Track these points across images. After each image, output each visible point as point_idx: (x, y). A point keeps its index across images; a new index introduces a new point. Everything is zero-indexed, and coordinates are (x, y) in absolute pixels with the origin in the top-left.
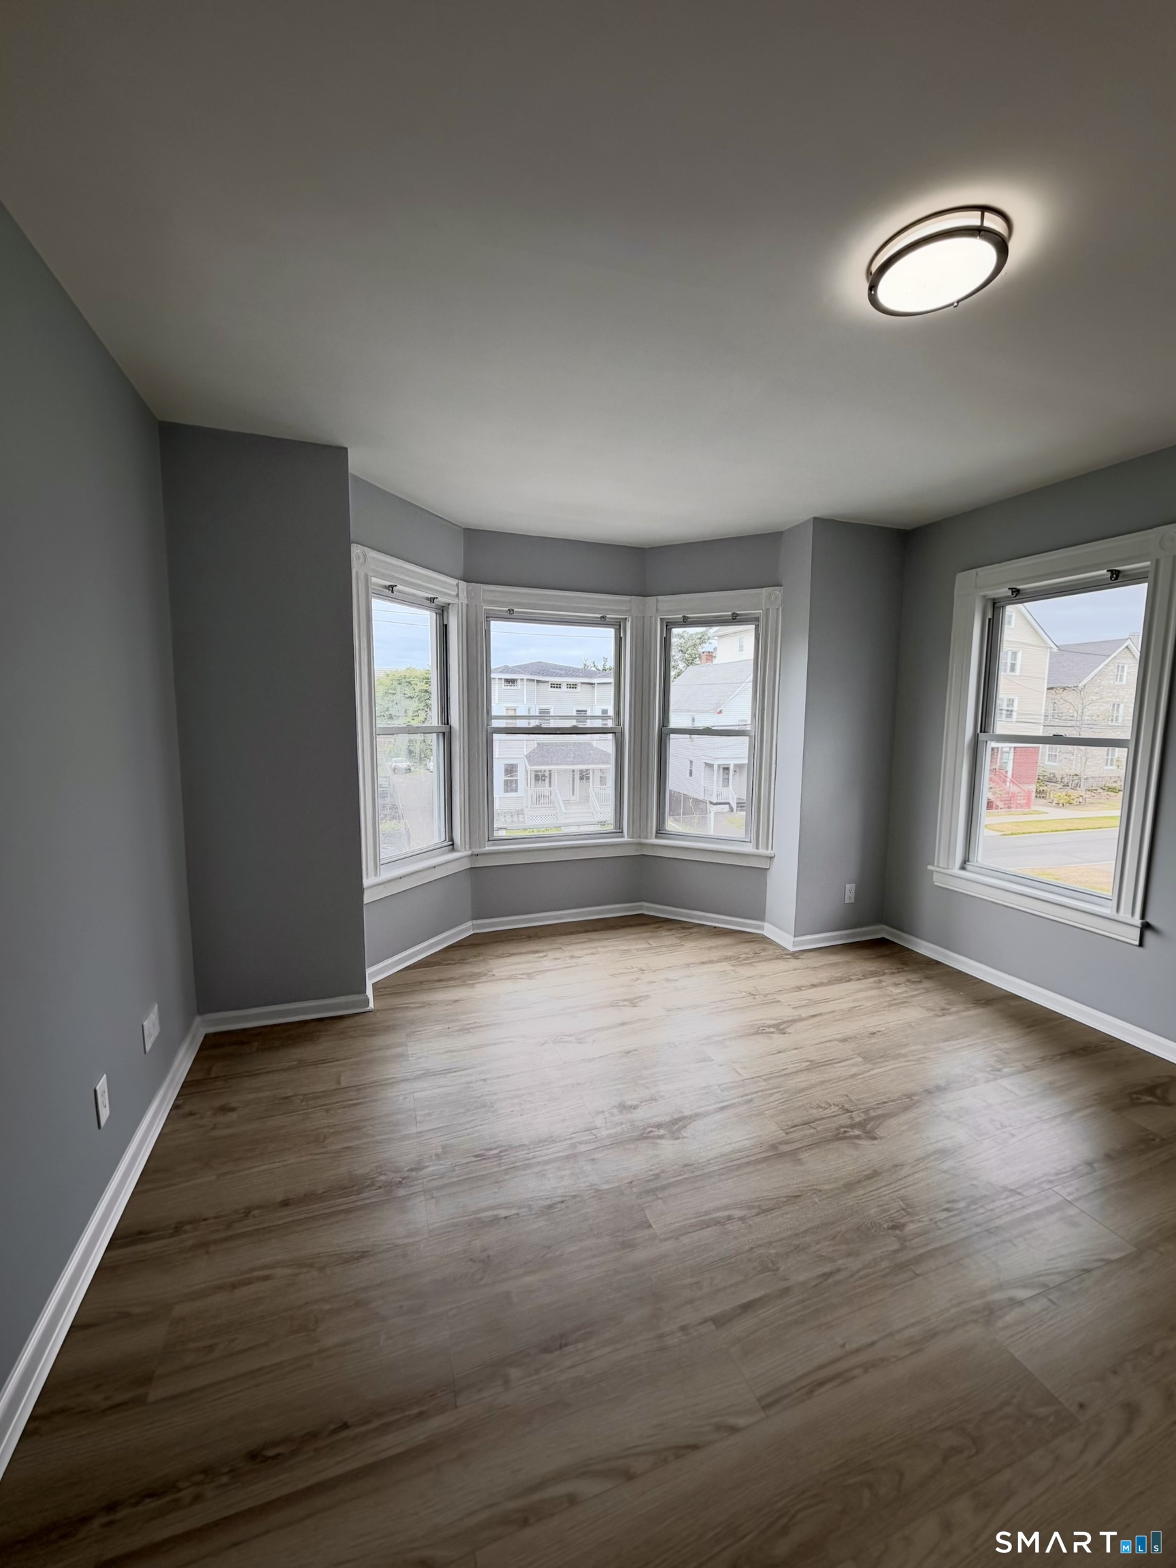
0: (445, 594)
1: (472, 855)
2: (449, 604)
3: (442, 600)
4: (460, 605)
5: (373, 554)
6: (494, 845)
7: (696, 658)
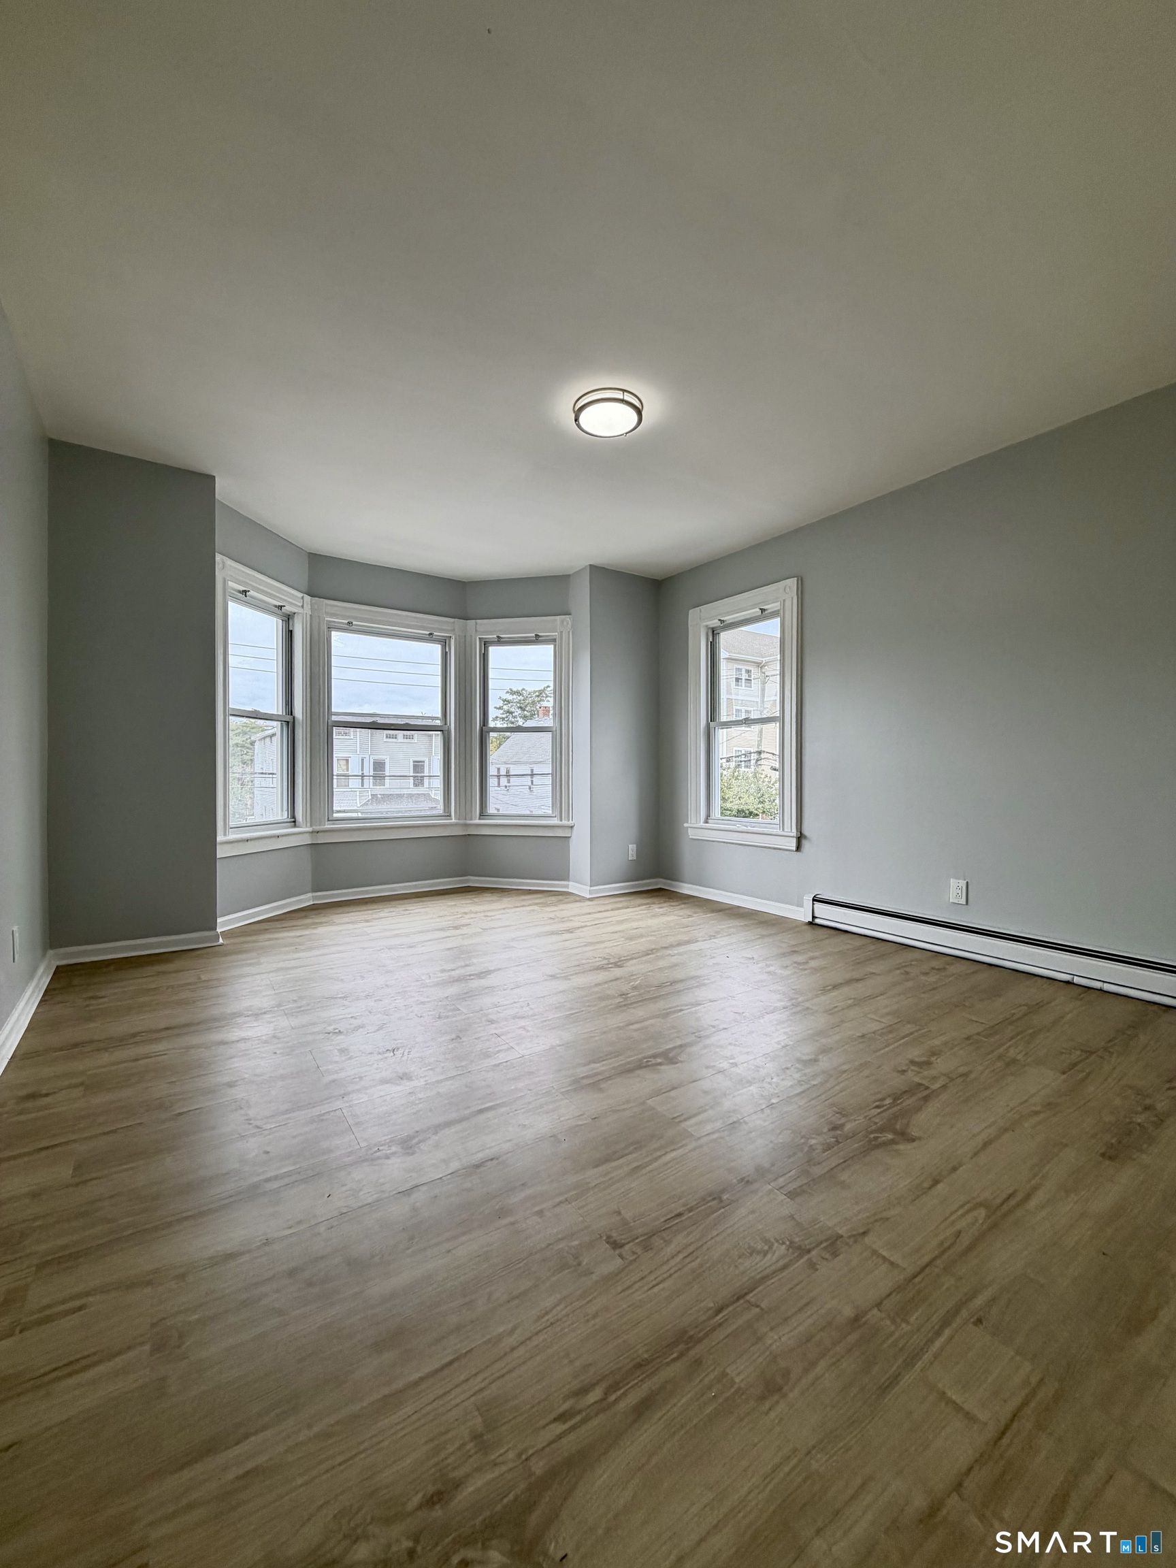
0: (291, 604)
1: (312, 832)
2: (295, 613)
3: (288, 609)
4: (305, 616)
5: (229, 562)
6: (333, 824)
7: (535, 715)
